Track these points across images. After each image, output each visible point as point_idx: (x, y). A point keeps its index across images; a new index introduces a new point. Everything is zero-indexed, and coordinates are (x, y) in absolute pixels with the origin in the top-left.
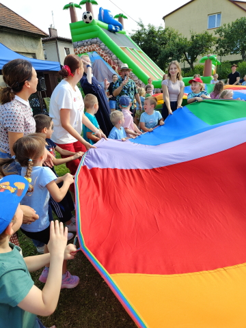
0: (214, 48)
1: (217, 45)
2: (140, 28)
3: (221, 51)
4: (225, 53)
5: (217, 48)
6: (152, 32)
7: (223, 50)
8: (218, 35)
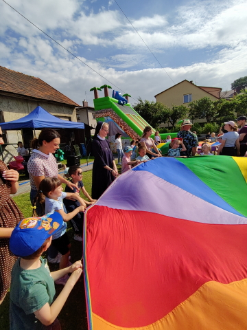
1: (190, 113)
2: (140, 102)
4: (195, 118)
6: (147, 105)
8: (190, 107)
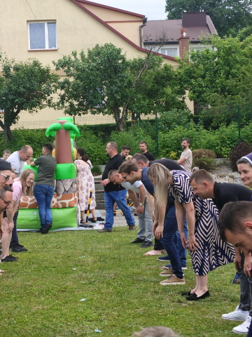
0: (55, 98)
1: (63, 92)
3: (72, 105)
4: (79, 110)
5: (63, 98)
7: (75, 103)
8: (61, 72)
